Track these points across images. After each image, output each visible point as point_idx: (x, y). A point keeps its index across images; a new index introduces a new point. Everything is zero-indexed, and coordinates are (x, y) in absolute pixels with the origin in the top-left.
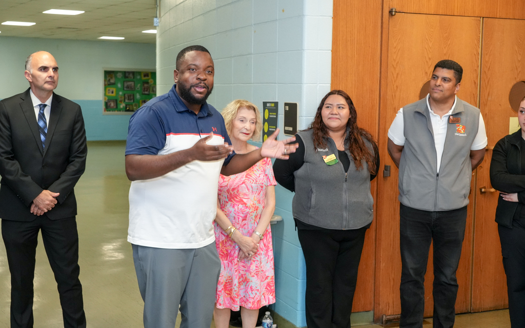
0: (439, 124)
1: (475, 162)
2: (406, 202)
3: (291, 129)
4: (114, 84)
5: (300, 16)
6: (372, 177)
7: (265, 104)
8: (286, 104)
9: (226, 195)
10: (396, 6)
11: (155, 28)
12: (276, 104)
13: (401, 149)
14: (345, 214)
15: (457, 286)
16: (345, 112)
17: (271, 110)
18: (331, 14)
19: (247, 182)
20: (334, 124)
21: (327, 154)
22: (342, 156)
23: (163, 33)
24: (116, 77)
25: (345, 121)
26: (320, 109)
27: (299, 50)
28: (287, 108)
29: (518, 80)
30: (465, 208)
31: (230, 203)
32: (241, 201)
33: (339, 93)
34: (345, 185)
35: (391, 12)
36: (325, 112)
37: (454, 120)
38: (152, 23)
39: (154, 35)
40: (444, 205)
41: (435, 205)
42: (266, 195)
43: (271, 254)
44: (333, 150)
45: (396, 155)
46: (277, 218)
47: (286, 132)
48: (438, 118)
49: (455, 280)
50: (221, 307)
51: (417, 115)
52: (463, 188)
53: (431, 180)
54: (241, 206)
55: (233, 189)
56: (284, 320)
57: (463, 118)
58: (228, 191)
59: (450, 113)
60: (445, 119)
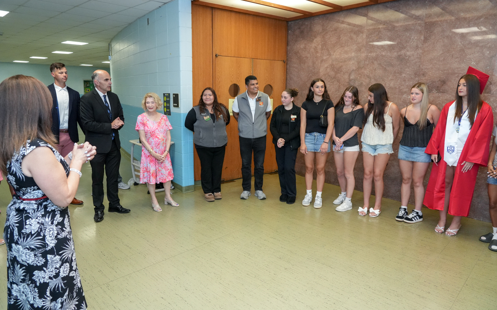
0: (252, 102)
1: (268, 116)
2: (242, 136)
3: (176, 105)
4: (89, 87)
5: (178, 56)
6: (227, 124)
7: (164, 94)
8: (174, 94)
9: (149, 134)
10: (218, 53)
11: (109, 61)
12: (169, 94)
13: (238, 114)
14: (215, 141)
15: (263, 170)
16: (212, 97)
17: (167, 97)
18: (191, 56)
19: (159, 128)
20: (208, 102)
21: (206, 116)
22: (212, 116)
23: (114, 63)
24: (89, 83)
25: (213, 101)
26: (202, 96)
27: (178, 71)
28: (174, 96)
29: (267, 84)
30: (265, 136)
31: (151, 138)
32: (156, 137)
33: (209, 89)
34: (214, 129)
35: (216, 55)
36: (204, 98)
37: (258, 100)
38: (108, 58)
39: (109, 64)
40: (257, 136)
41: (253, 136)
42: (166, 134)
43: (170, 159)
44: (208, 113)
45: (236, 116)
46: (173, 143)
47: (174, 106)
48: (252, 100)
49: (263, 167)
50: (152, 184)
51: (243, 99)
52: (264, 128)
53: (251, 126)
54: (156, 139)
55: (153, 132)
56: (177, 184)
57: (262, 99)
58: (150, 133)
59: (257, 97)
60: (255, 100)
